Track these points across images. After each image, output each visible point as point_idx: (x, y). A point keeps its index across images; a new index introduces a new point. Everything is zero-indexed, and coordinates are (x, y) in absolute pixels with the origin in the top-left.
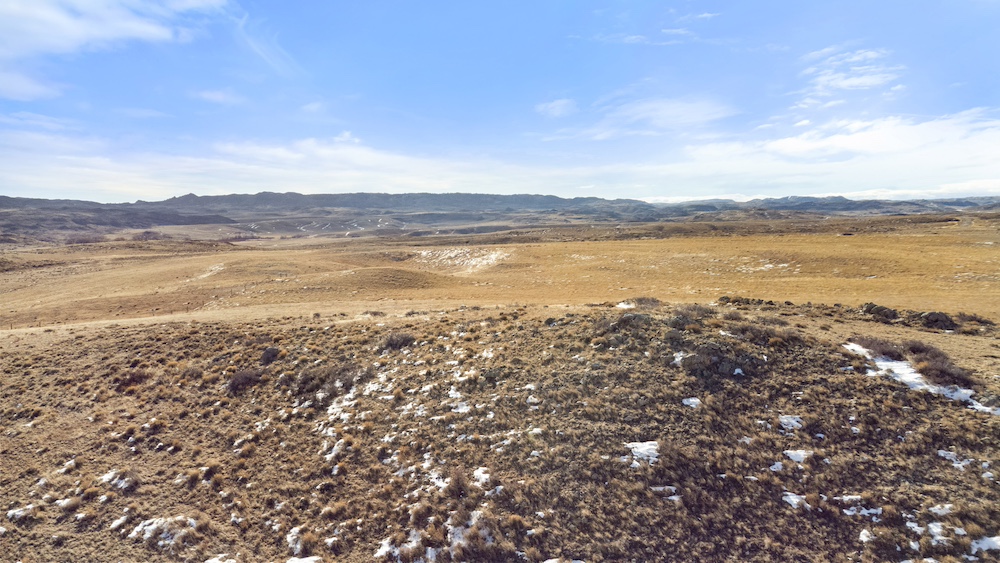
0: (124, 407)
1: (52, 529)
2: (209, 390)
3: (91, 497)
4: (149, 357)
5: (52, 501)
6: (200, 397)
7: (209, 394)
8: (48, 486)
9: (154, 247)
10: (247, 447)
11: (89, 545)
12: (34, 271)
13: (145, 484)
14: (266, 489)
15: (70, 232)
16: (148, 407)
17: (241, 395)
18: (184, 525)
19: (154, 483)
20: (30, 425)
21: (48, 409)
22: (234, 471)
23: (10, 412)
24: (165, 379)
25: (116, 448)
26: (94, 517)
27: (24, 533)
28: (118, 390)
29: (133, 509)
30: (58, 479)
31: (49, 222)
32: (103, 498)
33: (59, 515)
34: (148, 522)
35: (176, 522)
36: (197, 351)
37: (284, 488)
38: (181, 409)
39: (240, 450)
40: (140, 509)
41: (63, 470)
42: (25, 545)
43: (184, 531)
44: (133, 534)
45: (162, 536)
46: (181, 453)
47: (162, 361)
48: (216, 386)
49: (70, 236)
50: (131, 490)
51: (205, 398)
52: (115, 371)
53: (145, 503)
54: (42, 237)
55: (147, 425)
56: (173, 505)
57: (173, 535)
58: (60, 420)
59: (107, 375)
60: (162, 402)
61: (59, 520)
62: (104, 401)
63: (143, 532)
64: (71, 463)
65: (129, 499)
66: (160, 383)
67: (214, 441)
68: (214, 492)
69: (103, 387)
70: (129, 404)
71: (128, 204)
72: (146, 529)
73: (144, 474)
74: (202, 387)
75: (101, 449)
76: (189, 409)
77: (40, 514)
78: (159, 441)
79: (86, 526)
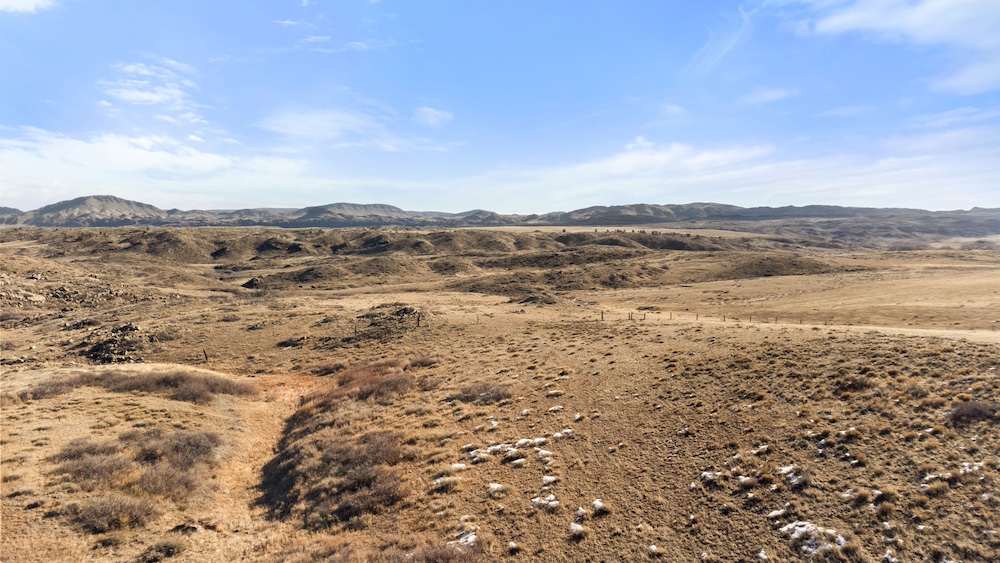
0: (832, 410)
1: (727, 499)
2: (926, 414)
3: (766, 482)
4: (882, 368)
5: (737, 474)
6: (912, 419)
7: (924, 417)
8: (739, 461)
9: (978, 257)
10: (937, 485)
11: (746, 523)
12: (845, 275)
13: (813, 486)
14: (939, 539)
15: (894, 240)
16: (854, 415)
17: (962, 427)
18: (832, 540)
19: (823, 489)
20: (750, 406)
21: (771, 396)
22: (910, 506)
23: (743, 392)
24: (885, 392)
25: (804, 446)
26: (760, 501)
27: (706, 493)
28: (835, 393)
29: (792, 506)
30: (749, 458)
31: (874, 230)
32: (774, 487)
33: (737, 489)
34: (801, 523)
35: (824, 534)
36: (937, 370)
37: (961, 545)
38: (886, 424)
39: (928, 486)
40: (798, 509)
41: (755, 452)
42: (702, 503)
43: (830, 546)
44: (784, 529)
45: (809, 542)
46: (864, 469)
47: (893, 374)
48: (937, 411)
49: (893, 243)
50: (798, 489)
51: (919, 420)
52: (843, 374)
53: (806, 505)
54: (867, 244)
55: (843, 433)
56: (830, 516)
57: (818, 545)
58: (775, 408)
59: (833, 377)
60: (870, 414)
61: (735, 493)
62: (817, 400)
63: (793, 531)
64: (764, 447)
65: (794, 496)
66: (878, 395)
67: (903, 467)
68: (876, 520)
69: (823, 388)
70: (838, 408)
71: (962, 211)
72: (797, 529)
73: (819, 478)
74: (920, 409)
75: (792, 443)
76: (894, 428)
77: (722, 482)
78: (847, 451)
79: (751, 506)
